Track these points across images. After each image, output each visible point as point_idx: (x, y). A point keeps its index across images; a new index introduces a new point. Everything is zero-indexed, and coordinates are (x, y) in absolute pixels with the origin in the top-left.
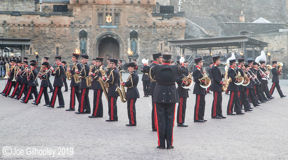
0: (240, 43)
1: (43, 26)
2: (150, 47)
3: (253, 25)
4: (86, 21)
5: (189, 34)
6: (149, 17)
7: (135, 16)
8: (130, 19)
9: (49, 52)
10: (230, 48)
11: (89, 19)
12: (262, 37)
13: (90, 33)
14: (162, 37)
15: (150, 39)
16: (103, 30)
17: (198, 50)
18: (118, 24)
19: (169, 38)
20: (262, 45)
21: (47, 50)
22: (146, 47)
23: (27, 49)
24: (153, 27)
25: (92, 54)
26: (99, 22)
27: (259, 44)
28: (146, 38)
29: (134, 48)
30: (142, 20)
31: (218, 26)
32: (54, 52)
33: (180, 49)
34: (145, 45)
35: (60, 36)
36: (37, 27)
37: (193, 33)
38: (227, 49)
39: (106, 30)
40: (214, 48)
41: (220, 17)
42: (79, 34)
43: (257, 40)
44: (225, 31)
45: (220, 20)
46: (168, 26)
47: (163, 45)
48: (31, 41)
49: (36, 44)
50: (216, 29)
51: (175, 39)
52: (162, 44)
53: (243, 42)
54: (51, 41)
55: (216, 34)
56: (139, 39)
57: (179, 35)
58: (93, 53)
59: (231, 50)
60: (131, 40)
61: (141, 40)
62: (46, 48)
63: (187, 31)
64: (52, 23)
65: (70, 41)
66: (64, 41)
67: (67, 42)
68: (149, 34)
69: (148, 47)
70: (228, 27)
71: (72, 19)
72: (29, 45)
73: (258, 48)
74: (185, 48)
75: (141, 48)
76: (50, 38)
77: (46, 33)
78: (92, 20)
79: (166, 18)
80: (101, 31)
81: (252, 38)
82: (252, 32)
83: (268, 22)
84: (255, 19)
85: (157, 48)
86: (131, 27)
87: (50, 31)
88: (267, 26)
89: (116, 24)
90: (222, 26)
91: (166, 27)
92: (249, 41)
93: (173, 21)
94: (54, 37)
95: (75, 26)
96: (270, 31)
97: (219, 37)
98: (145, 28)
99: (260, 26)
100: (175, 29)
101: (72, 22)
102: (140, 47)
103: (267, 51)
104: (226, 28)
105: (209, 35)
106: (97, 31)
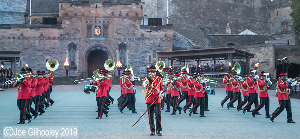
0: (227, 54)
1: (32, 39)
2: (139, 59)
3: (240, 37)
4: (75, 34)
5: (177, 46)
6: (137, 29)
7: (124, 29)
8: (119, 31)
9: (39, 64)
10: (217, 60)
11: (77, 31)
12: (248, 49)
13: (79, 45)
14: (151, 48)
15: (138, 51)
16: (92, 42)
17: (186, 61)
18: (107, 36)
19: (157, 50)
20: (249, 56)
21: (36, 62)
22: (135, 59)
23: (17, 61)
24: (142, 39)
25: (81, 66)
26: (88, 34)
27: (245, 55)
28: (135, 50)
29: (123, 60)
30: (131, 32)
31: (206, 37)
32: (43, 64)
33: (168, 60)
34: (134, 56)
35: (49, 48)
36: (27, 39)
37: (180, 44)
38: (215, 60)
39: (95, 42)
40: (202, 59)
41: (206, 29)
42: (68, 46)
43: (244, 52)
44: (212, 43)
45: (207, 32)
46: (156, 38)
47: (152, 56)
48: (21, 53)
49: (26, 56)
50: (203, 41)
51: (163, 51)
52: (150, 56)
53: (230, 53)
54: (41, 53)
55: (203, 46)
56: (128, 51)
57: (167, 47)
58: (82, 64)
59: (218, 61)
60: (119, 51)
61: (130, 52)
62: (36, 60)
63: (174, 43)
64: (41, 35)
65: (60, 53)
66: (53, 54)
67: (56, 54)
68: (138, 45)
69: (137, 59)
70: (215, 39)
71: (61, 31)
72: (19, 58)
73: (244, 59)
74: (173, 59)
75: (130, 60)
76: (39, 50)
77: (36, 45)
78: (81, 32)
79: (154, 30)
80: (90, 43)
81: (238, 49)
82: (238, 44)
83: (253, 34)
84: (241, 31)
85: (146, 60)
86: (120, 39)
87: (39, 44)
88: (253, 38)
89: (104, 36)
90: (209, 38)
91: (154, 39)
92: (236, 52)
93: (161, 33)
94: (44, 50)
95: (64, 38)
96: (256, 42)
97: (206, 49)
98: (133, 40)
99: (246, 38)
100: (164, 41)
101: (61, 34)
102: (128, 59)
103: (253, 62)
104: (213, 40)
105: (196, 47)
106: (86, 43)
